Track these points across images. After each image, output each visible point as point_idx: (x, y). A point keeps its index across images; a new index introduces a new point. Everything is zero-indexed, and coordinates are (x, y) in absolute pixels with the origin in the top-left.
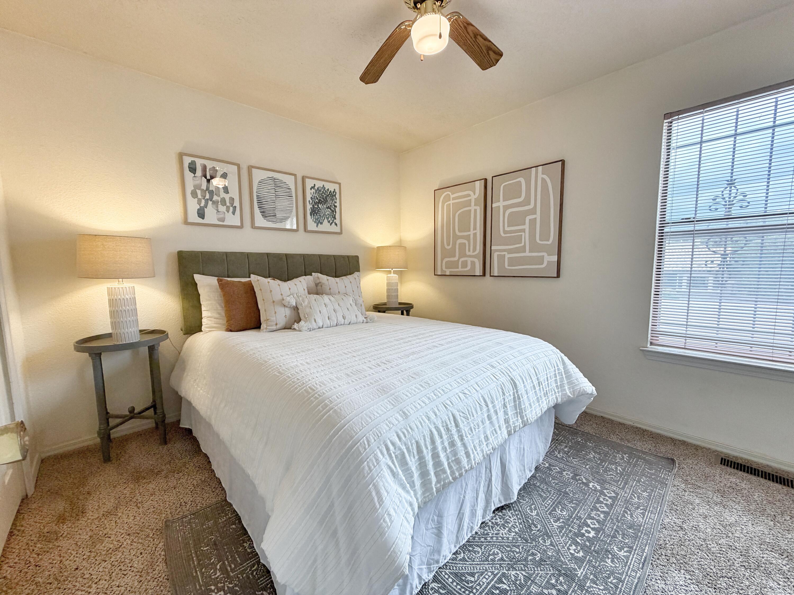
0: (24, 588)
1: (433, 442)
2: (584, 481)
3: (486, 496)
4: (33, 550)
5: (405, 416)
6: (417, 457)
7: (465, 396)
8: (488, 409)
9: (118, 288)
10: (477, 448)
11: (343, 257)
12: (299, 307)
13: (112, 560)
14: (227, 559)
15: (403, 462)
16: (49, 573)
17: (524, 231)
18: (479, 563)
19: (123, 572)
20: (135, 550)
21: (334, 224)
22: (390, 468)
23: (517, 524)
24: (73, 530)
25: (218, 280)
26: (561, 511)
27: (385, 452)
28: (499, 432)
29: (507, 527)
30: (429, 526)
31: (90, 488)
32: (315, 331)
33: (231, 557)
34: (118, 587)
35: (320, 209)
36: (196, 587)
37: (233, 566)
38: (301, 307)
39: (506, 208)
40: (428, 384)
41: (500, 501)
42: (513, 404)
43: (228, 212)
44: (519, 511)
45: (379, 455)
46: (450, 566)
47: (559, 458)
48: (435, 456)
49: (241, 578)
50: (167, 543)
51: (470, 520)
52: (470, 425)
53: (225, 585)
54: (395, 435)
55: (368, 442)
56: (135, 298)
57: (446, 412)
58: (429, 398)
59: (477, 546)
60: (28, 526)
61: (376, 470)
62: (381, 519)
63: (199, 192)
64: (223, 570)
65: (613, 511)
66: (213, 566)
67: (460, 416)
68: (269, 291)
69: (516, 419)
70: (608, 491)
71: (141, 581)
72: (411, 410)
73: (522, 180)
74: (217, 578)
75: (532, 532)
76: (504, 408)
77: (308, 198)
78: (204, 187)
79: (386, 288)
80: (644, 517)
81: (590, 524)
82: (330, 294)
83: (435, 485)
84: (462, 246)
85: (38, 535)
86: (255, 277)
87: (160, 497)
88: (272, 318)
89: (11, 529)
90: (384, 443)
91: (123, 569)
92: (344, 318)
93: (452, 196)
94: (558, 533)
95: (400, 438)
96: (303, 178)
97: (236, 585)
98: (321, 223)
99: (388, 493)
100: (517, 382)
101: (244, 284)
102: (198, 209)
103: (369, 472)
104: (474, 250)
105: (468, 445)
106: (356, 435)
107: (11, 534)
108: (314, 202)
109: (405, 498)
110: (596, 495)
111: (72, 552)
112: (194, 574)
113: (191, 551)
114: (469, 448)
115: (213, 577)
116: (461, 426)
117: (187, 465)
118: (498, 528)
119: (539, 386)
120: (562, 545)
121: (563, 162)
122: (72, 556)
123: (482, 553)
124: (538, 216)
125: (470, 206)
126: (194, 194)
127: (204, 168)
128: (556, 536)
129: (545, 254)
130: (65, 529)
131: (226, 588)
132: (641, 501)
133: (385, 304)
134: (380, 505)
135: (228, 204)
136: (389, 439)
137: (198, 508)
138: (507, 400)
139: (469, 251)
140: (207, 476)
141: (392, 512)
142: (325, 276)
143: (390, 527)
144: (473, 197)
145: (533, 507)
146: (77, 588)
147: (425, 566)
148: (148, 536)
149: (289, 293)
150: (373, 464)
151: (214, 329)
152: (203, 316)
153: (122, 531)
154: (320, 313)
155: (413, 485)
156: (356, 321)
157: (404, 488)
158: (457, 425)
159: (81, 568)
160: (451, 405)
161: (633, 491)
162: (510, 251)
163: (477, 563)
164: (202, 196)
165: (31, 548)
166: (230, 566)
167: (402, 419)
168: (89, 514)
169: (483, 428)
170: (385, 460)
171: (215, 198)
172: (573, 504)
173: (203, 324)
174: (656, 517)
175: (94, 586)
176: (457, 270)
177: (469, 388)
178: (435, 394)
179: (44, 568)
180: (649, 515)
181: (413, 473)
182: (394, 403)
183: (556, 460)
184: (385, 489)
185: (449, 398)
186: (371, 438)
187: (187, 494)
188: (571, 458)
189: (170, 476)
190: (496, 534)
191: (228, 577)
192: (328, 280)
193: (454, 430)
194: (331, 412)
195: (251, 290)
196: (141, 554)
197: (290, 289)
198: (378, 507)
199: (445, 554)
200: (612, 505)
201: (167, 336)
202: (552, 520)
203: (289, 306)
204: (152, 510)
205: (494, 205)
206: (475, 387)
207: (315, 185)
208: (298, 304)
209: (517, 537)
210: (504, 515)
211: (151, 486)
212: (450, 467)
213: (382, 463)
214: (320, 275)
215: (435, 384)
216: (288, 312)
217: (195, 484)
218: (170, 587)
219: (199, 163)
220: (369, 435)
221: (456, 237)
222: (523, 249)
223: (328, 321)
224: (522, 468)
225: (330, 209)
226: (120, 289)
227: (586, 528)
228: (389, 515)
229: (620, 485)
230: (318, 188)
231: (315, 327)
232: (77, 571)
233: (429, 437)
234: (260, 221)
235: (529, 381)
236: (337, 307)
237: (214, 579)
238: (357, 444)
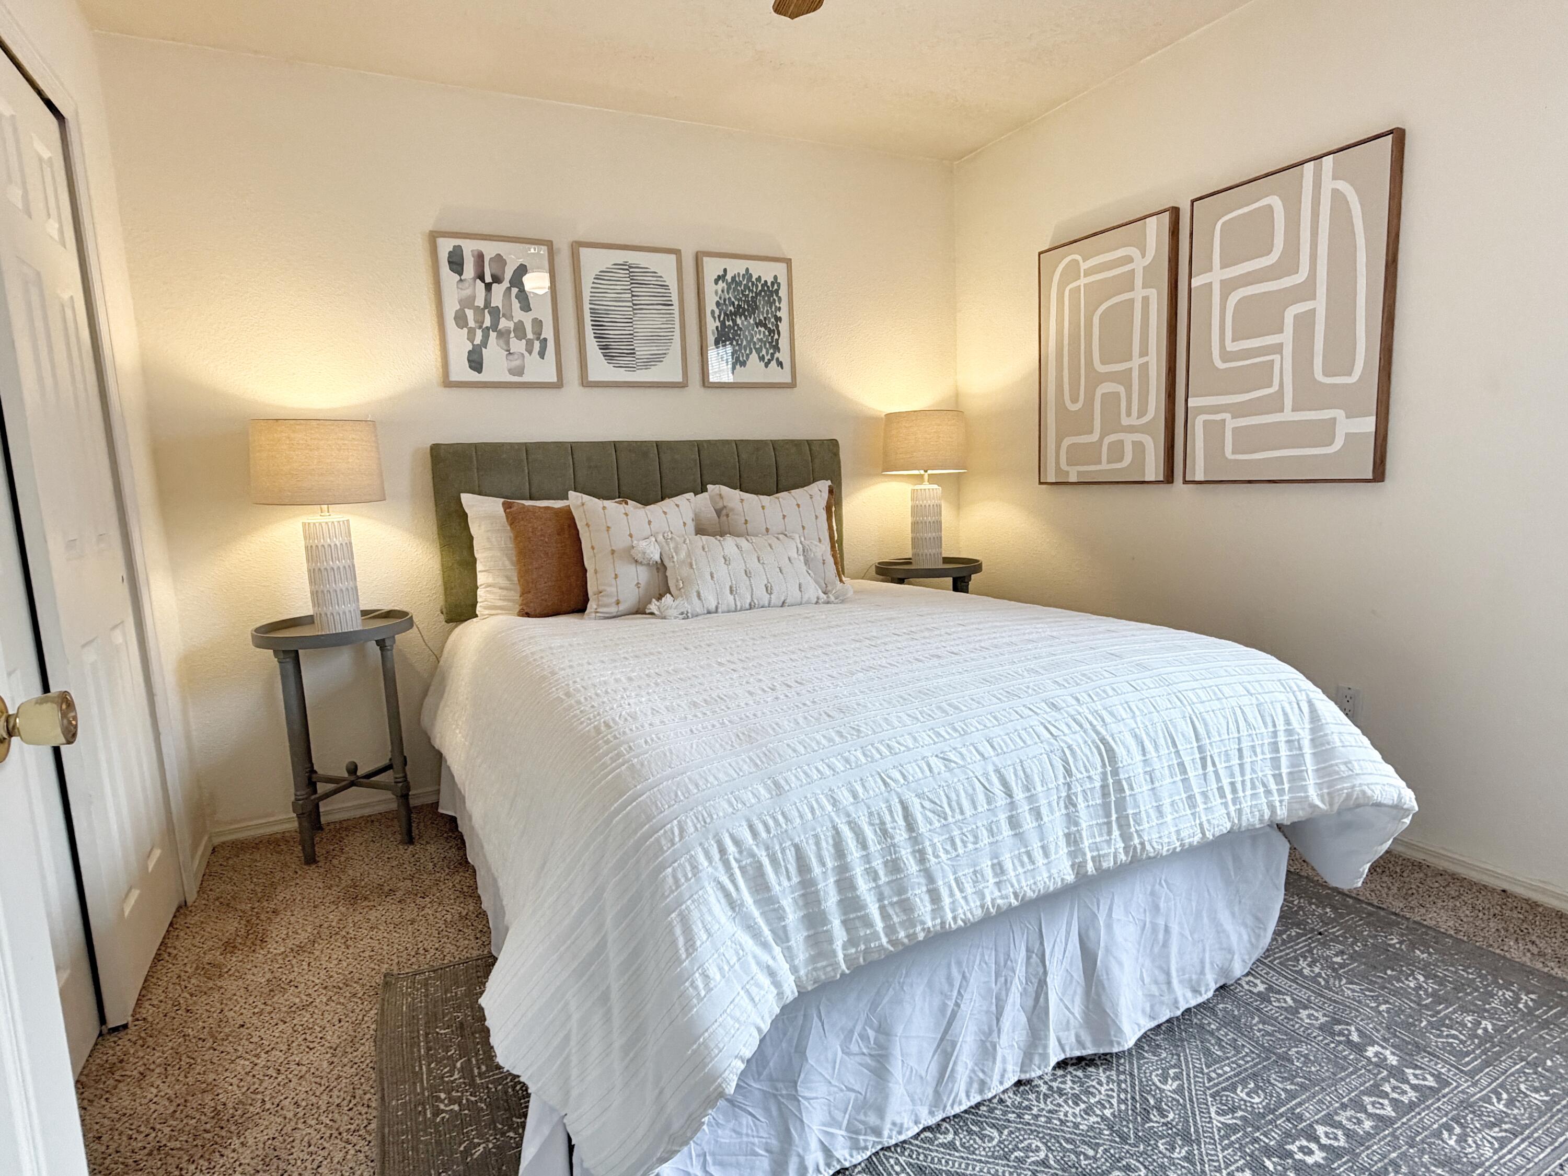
0: (168, 1039)
1: (840, 852)
2: (1355, 1037)
3: (1029, 1020)
4: (186, 987)
5: (778, 789)
6: (795, 879)
7: (946, 766)
8: (1012, 803)
9: (320, 524)
10: (966, 885)
11: (796, 444)
12: (666, 563)
13: (295, 1022)
14: (477, 1054)
15: (759, 884)
16: (204, 1025)
17: (1278, 349)
18: (983, 1159)
19: (308, 1044)
20: (332, 1014)
21: (774, 363)
22: (723, 888)
23: (1114, 1101)
24: (244, 966)
25: (504, 504)
26: (1248, 1094)
27: (716, 856)
28: (1040, 860)
29: (1084, 1102)
30: (854, 1048)
31: (278, 903)
32: (699, 618)
33: (484, 1053)
34: (298, 1064)
35: (740, 329)
36: (415, 1088)
37: (484, 1068)
38: (672, 564)
39: (1228, 286)
40: (858, 731)
41: (1080, 1043)
42: (1099, 801)
43: (530, 353)
44: (1131, 1075)
45: (701, 858)
46: (912, 1151)
47: (1305, 977)
48: (845, 884)
49: (493, 1090)
50: (383, 1010)
51: (976, 1064)
52: (949, 831)
53: (463, 1096)
54: (744, 824)
55: (682, 830)
56: (351, 543)
57: (886, 794)
58: (847, 761)
59: (993, 1126)
60: (182, 949)
61: (690, 887)
62: (687, 980)
63: (470, 313)
64: (466, 1071)
65: (1409, 1120)
66: (450, 1062)
67: (923, 807)
68: (604, 528)
69: (1106, 837)
70: (1418, 1072)
71: (333, 1063)
72: (793, 778)
73: (1275, 202)
74: (453, 1082)
75: (1147, 1125)
76: (1066, 807)
77: (710, 304)
78: (480, 302)
79: (909, 520)
80: (1501, 1148)
81: (1322, 1136)
82: (745, 534)
83: (844, 948)
84: (1111, 400)
85: (195, 966)
86: (578, 496)
87: (385, 934)
88: (608, 589)
89: (159, 949)
90: (714, 837)
91: (309, 1038)
92: (769, 590)
93: (1084, 266)
94: (1217, 1137)
95: (754, 833)
96: (698, 259)
97: (481, 1099)
98: (743, 364)
99: (710, 935)
100: (1120, 751)
101: (557, 512)
102: (470, 352)
103: (674, 888)
104: (1142, 413)
105: (938, 876)
106: (658, 814)
107: (158, 958)
108: (725, 314)
109: (755, 957)
110: (1376, 1075)
111: (239, 999)
112: (417, 1069)
113: (418, 1032)
114: (940, 883)
115: (446, 1079)
116: (923, 827)
117: (441, 884)
118: (1061, 1101)
119: (1204, 767)
120: (1216, 1164)
121: (1399, 136)
122: (239, 1006)
123: (1000, 1142)
124: (1320, 305)
125: (1132, 289)
126: (461, 320)
127: (480, 258)
128: (1210, 1143)
129: (1339, 414)
130: (233, 961)
131: (464, 1101)
132: (1516, 1111)
133: (908, 562)
134: (689, 955)
135: (530, 335)
136: (728, 830)
137: (445, 962)
138: (1076, 788)
139: (1129, 414)
140: (471, 908)
141: (713, 972)
142: (737, 492)
143: (702, 999)
144: (1139, 264)
145: (1171, 1072)
146: (239, 1054)
147: (844, 1133)
148: (354, 995)
149: (647, 532)
150: (685, 876)
151: (499, 611)
152: (479, 584)
153: (317, 981)
154: (712, 577)
155: (782, 936)
156: (799, 600)
157: (755, 934)
158: (911, 826)
159: (249, 1025)
160: (902, 781)
161: (1502, 1085)
162: (1238, 411)
163: (979, 1158)
164: (476, 322)
165: (182, 983)
166: (479, 1068)
167: (767, 796)
168: (272, 946)
169: (991, 844)
170: (710, 870)
171: (503, 323)
172: (1292, 1083)
173: (479, 600)
174: (1541, 1156)
175: (263, 1055)
176: (1098, 467)
177: (964, 750)
178: (865, 755)
179: (197, 1016)
180: (1523, 1146)
181: (784, 911)
182: (760, 763)
183: (1294, 981)
184: (704, 927)
185: (900, 767)
186: (690, 824)
187: (430, 936)
188: (1344, 981)
189: (408, 901)
190: (1050, 1111)
191: (472, 1084)
192: (742, 500)
193: (901, 835)
194: (623, 768)
195: (569, 526)
196: (340, 1021)
197: (650, 522)
198: (684, 956)
199: (898, 1121)
200: (1412, 1106)
201: (410, 623)
202: (1213, 1110)
203: (645, 562)
204: (367, 954)
205: (1194, 283)
206: (981, 749)
207: (725, 270)
208: (664, 555)
209: (1103, 1126)
210: (1088, 1077)
211: (373, 915)
212: (885, 916)
213: (703, 875)
214: (725, 490)
215: (874, 732)
216: (643, 575)
217: (448, 920)
218: (375, 1081)
219: (469, 248)
220: (687, 817)
221: (1096, 379)
222: (1275, 404)
223: (731, 598)
224: (1162, 978)
225: (765, 326)
226: (323, 525)
227: (1304, 1143)
228: (706, 977)
229: (1468, 1064)
230: (733, 278)
231: (699, 610)
232: (242, 1029)
233: (831, 841)
234: (599, 369)
235: (1164, 751)
236: (753, 564)
237: (447, 1083)
238: (657, 832)
